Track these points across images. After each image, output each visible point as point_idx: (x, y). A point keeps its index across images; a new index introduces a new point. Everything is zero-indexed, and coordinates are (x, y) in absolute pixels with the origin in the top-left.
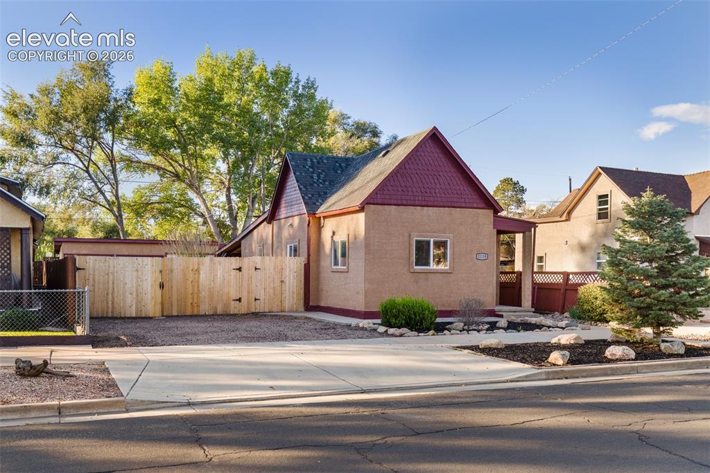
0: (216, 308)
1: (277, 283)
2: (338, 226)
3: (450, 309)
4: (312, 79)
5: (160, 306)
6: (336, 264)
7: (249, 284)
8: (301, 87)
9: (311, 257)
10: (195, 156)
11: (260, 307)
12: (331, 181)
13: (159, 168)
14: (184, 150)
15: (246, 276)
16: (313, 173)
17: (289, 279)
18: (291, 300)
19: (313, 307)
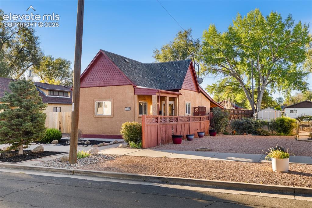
3: (112, 135)
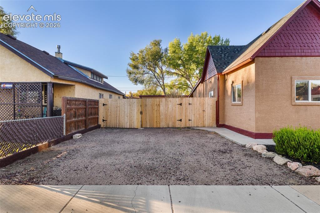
0: (169, 124)
1: (201, 111)
2: (236, 77)
4: (228, 39)
5: (140, 123)
6: (234, 100)
7: (185, 113)
8: (223, 42)
9: (220, 97)
10: (189, 68)
11: (191, 124)
12: (232, 57)
13: (177, 74)
14: (184, 67)
15: (184, 108)
16: (221, 54)
17: (208, 110)
18: (209, 121)
19: (220, 125)
